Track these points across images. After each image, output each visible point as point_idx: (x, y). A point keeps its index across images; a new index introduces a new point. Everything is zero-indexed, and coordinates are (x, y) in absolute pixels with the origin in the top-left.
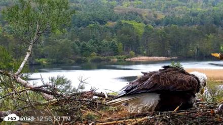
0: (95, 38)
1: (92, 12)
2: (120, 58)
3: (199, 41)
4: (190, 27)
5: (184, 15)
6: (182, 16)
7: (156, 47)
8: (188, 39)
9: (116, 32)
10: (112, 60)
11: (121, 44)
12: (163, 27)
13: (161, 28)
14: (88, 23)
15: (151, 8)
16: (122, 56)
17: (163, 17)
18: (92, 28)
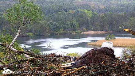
0: (62, 20)
1: (60, 4)
2: (77, 32)
3: (125, 22)
4: (120, 13)
5: (116, 6)
6: (114, 7)
7: (99, 26)
8: (119, 21)
9: (75, 16)
10: (72, 33)
11: (77, 24)
12: (103, 13)
13: (102, 14)
14: (58, 11)
15: (96, 2)
16: (79, 31)
17: (103, 7)
18: (60, 14)
